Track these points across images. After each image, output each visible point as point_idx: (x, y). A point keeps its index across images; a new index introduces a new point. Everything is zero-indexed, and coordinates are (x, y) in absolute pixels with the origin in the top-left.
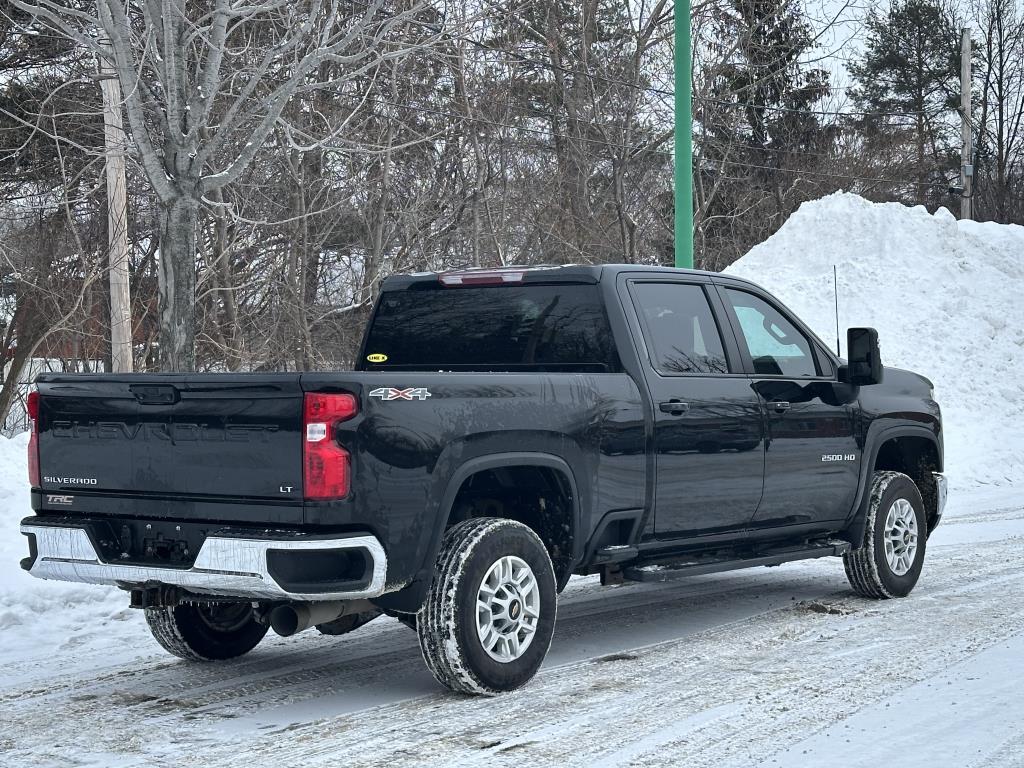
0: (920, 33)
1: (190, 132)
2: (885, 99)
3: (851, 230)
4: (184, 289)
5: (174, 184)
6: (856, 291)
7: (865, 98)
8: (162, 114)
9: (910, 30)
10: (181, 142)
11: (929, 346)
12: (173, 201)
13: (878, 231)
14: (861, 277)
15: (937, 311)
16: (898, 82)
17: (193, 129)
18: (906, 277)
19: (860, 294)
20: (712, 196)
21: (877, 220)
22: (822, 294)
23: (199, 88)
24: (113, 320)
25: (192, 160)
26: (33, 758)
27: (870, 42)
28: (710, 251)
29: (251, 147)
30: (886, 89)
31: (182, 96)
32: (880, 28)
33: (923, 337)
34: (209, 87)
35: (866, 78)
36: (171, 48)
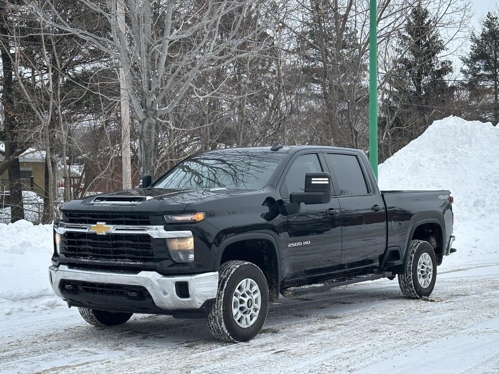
0: (495, 43)
1: (152, 90)
2: (479, 74)
3: (456, 134)
4: (149, 158)
5: (145, 112)
6: (458, 161)
7: (469, 73)
8: (141, 82)
9: (491, 42)
10: (148, 95)
11: (492, 186)
12: (144, 120)
13: (469, 134)
14: (461, 155)
15: (496, 170)
16: (485, 66)
17: (153, 89)
18: (482, 155)
19: (460, 162)
20: (394, 118)
21: (469, 129)
22: (442, 163)
23: (156, 71)
24: (123, 173)
25: (153, 102)
26: (78, 352)
27: (472, 48)
28: (393, 143)
29: (178, 96)
30: (479, 69)
31: (148, 74)
32: (477, 41)
33: (490, 182)
34: (160, 70)
35: (470, 64)
36: (144, 54)
